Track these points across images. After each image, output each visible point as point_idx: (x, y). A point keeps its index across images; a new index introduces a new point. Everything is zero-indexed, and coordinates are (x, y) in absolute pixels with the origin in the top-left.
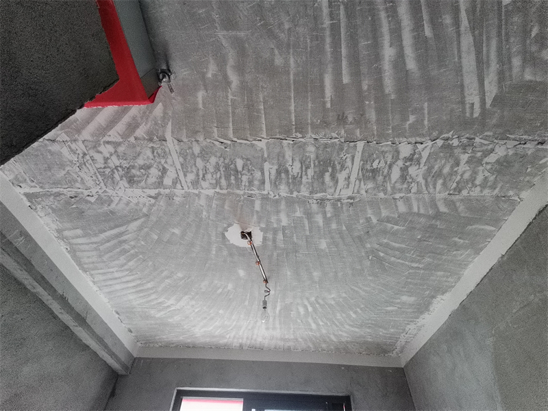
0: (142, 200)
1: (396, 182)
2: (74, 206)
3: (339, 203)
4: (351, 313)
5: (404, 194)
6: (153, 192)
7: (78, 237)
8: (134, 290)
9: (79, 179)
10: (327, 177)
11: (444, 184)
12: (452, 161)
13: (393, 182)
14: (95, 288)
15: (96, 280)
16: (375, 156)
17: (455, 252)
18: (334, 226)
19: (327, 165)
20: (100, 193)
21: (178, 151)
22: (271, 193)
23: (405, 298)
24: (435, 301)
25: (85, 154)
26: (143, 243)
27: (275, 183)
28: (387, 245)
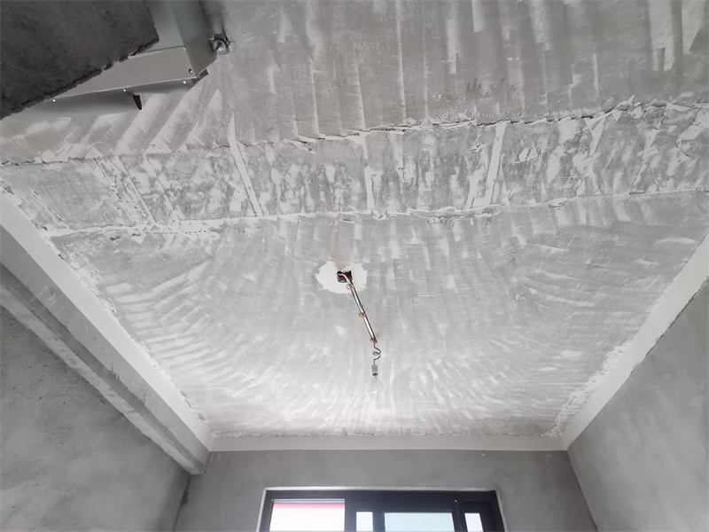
0: (203, 236)
1: (553, 181)
2: (117, 251)
3: (471, 220)
4: (492, 379)
5: (565, 199)
6: (217, 223)
7: (126, 294)
8: (202, 363)
9: (120, 212)
10: (454, 180)
11: (624, 178)
12: (634, 142)
13: (549, 181)
14: (153, 362)
15: (153, 351)
16: (522, 143)
17: (639, 281)
18: (465, 254)
19: (453, 164)
20: (149, 231)
21: (246, 160)
22: (376, 212)
23: (567, 354)
24: (610, 354)
25: (124, 176)
26: (208, 297)
27: (381, 197)
28: (541, 278)
